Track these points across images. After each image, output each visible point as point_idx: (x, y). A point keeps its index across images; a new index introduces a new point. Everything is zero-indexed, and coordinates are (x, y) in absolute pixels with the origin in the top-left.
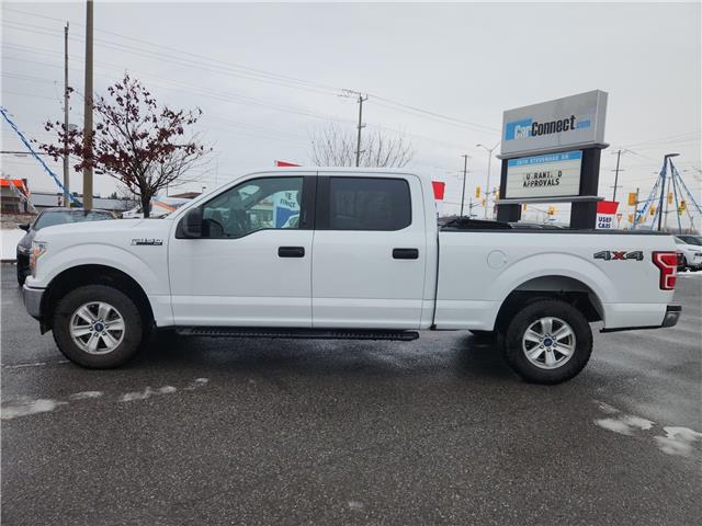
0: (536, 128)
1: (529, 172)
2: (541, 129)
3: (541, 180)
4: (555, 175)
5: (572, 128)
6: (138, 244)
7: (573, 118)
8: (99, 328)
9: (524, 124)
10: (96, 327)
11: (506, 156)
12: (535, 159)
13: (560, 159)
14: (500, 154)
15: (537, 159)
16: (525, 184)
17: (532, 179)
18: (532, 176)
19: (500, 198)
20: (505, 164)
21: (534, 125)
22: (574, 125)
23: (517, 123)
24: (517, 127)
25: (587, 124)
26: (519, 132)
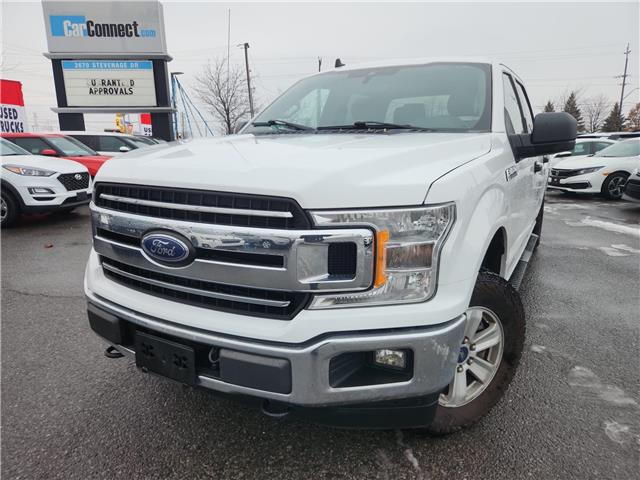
0: (92, 28)
1: (93, 77)
2: (99, 30)
3: (110, 87)
4: (127, 84)
5: (137, 35)
7: (135, 24)
9: (76, 19)
11: (58, 56)
13: (129, 67)
14: (47, 51)
15: (101, 63)
16: (91, 91)
17: (99, 86)
18: (98, 82)
19: (59, 106)
20: (57, 65)
21: (90, 23)
22: (139, 33)
23: (66, 18)
24: (66, 23)
25: (152, 33)
26: (70, 28)
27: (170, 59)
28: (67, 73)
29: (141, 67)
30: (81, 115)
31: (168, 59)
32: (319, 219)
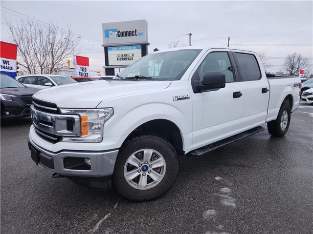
0: (120, 34)
1: (119, 53)
2: (122, 34)
3: (125, 57)
4: (131, 55)
5: (136, 35)
6: (178, 99)
7: (136, 31)
8: (145, 169)
9: (113, 30)
10: (143, 168)
11: (106, 45)
12: (121, 47)
13: (132, 48)
14: (102, 44)
15: (122, 48)
16: (117, 59)
17: (120, 57)
18: (120, 55)
19: (106, 65)
20: (106, 49)
21: (119, 32)
22: (137, 34)
23: (110, 30)
24: (110, 32)
25: (142, 34)
26: (111, 34)
27: (149, 44)
28: (109, 52)
29: (137, 48)
30: (114, 69)
31: (148, 44)
32: (63, 111)
